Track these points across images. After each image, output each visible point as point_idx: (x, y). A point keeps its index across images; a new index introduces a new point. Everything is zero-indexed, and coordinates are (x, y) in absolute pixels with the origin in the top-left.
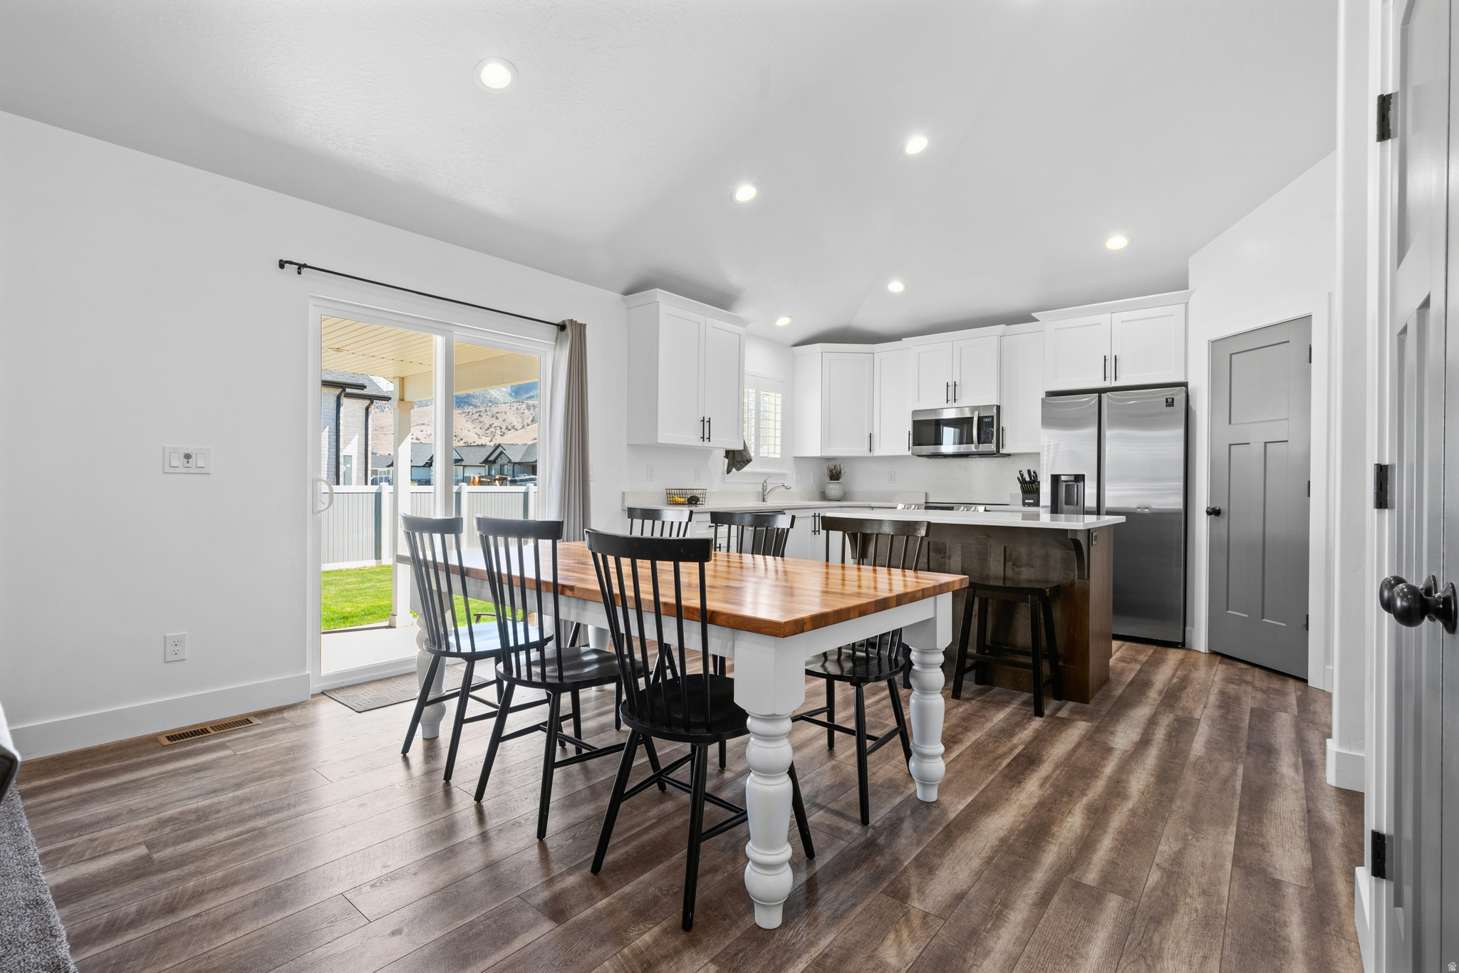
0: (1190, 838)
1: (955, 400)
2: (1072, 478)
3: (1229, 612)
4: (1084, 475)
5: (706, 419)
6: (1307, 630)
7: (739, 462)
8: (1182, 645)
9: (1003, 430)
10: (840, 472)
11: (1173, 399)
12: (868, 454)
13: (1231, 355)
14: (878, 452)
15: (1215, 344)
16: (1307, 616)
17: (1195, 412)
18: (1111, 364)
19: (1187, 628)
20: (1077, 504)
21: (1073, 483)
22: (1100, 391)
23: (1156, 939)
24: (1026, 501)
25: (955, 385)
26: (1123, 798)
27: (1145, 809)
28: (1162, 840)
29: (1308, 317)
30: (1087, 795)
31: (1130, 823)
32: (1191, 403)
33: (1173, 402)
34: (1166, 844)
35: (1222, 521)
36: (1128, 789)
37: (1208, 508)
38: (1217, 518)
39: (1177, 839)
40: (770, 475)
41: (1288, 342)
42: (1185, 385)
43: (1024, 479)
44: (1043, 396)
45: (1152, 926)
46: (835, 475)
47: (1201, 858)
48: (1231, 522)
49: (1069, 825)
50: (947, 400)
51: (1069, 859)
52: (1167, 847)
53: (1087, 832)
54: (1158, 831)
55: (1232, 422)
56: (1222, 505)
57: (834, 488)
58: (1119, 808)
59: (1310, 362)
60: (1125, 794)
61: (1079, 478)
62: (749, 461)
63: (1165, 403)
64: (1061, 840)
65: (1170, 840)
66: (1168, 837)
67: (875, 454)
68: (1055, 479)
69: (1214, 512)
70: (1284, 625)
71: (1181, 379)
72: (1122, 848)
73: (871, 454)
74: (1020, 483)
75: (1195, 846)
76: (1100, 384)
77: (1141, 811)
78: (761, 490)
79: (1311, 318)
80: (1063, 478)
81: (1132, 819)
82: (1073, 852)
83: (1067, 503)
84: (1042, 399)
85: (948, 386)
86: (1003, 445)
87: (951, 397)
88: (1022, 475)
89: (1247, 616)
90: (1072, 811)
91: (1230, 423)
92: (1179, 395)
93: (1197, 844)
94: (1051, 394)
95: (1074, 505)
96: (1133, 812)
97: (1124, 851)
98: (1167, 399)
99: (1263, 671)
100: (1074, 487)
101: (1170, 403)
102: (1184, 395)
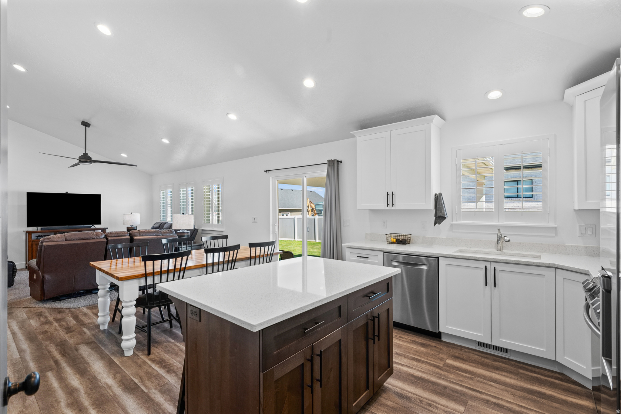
0: (24, 410)
23: (17, 375)
26: (69, 404)
27: (54, 407)
28: (35, 400)
30: (85, 394)
31: (54, 397)
34: (32, 400)
36: (71, 410)
39: (29, 405)
45: (20, 376)
47: (15, 405)
49: (76, 380)
51: (62, 373)
52: (32, 399)
53: (66, 382)
54: (40, 402)
58: (65, 399)
60: (70, 407)
64: (72, 375)
65: (32, 403)
66: (34, 403)
72: (48, 387)
75: (20, 408)
77: (55, 405)
81: (55, 399)
82: (63, 375)
90: (81, 385)
93: (19, 409)
96: (58, 402)
97: (47, 387)
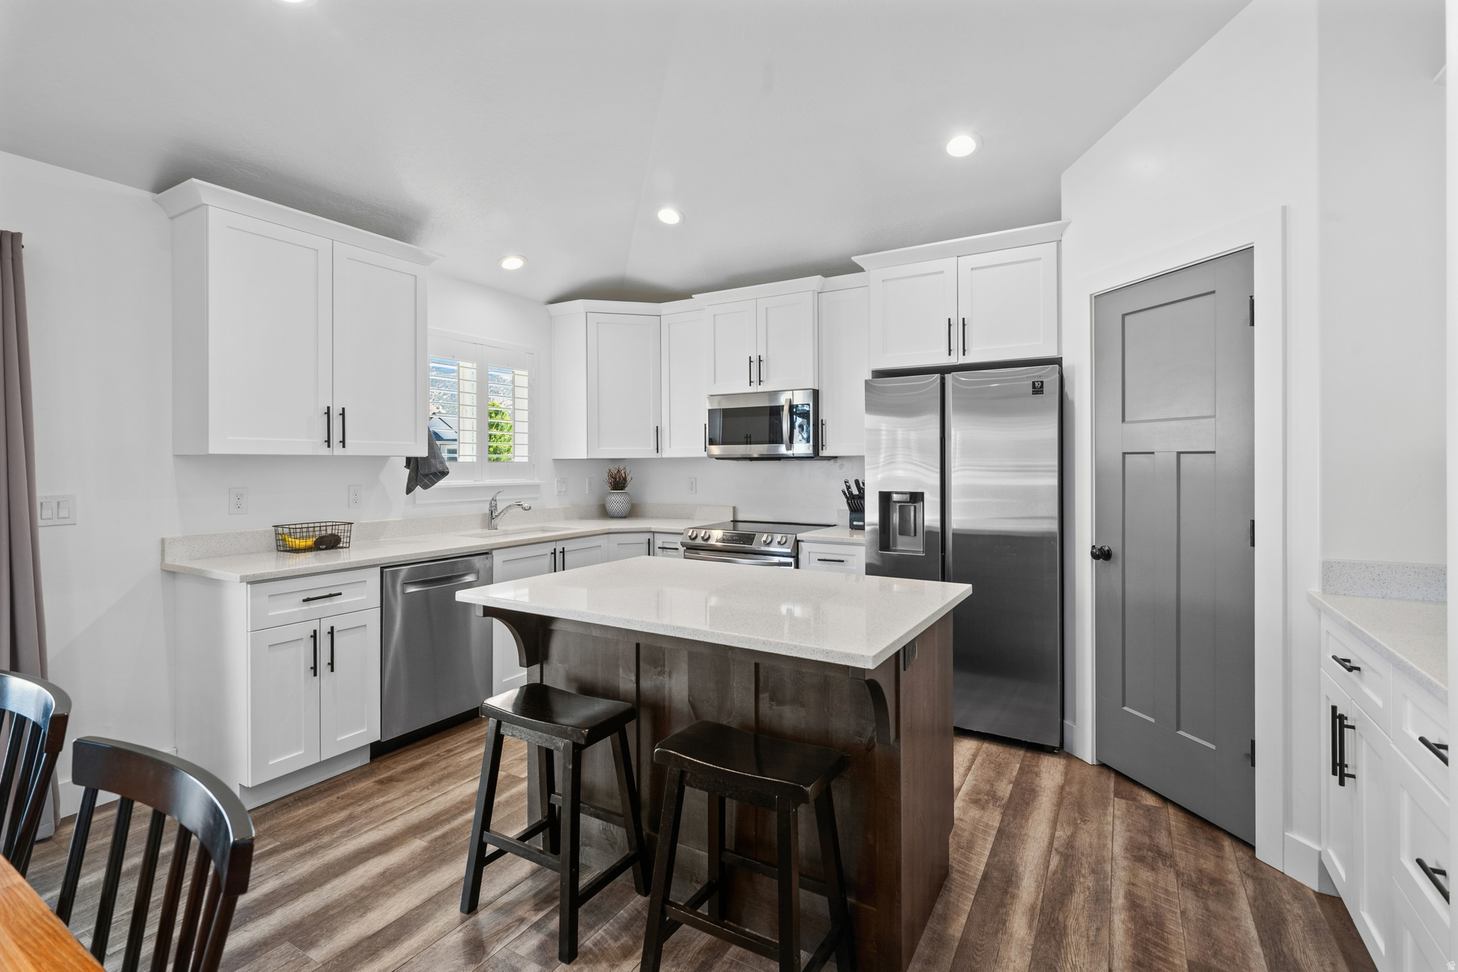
1: (760, 381)
2: (907, 497)
3: (1126, 708)
4: (922, 494)
5: (335, 413)
6: (1253, 765)
7: (426, 476)
8: (1060, 749)
9: (822, 424)
10: (625, 479)
11: (1042, 382)
12: (654, 455)
13: (1124, 316)
14: (667, 453)
15: (1099, 299)
16: (1253, 743)
17: (1072, 403)
18: (958, 330)
19: (1067, 722)
20: (915, 535)
21: (910, 504)
22: (943, 371)
24: (855, 523)
25: (760, 361)
29: (1250, 249)
32: (1066, 389)
33: (1042, 387)
35: (1114, 568)
37: (1093, 547)
38: (1106, 562)
40: (500, 489)
41: (1213, 292)
42: (1058, 361)
43: (851, 493)
44: (869, 377)
46: (618, 483)
48: (1127, 571)
50: (750, 382)
55: (1127, 419)
56: (1114, 545)
57: (617, 501)
59: (1252, 324)
61: (917, 497)
62: (444, 473)
63: (1031, 390)
67: (664, 456)
68: (885, 498)
69: (1101, 555)
70: (1213, 747)
71: (1051, 353)
73: (659, 456)
74: (846, 497)
76: (943, 360)
78: (487, 511)
79: (1253, 250)
80: (895, 497)
83: (902, 533)
84: (866, 381)
85: (750, 361)
86: (823, 445)
87: (755, 378)
88: (848, 487)
89: (1153, 720)
91: (1123, 420)
92: (1049, 376)
94: (880, 374)
95: (909, 535)
98: (1034, 383)
99: (1180, 814)
100: (910, 510)
101: (1038, 389)
102: (1057, 376)
